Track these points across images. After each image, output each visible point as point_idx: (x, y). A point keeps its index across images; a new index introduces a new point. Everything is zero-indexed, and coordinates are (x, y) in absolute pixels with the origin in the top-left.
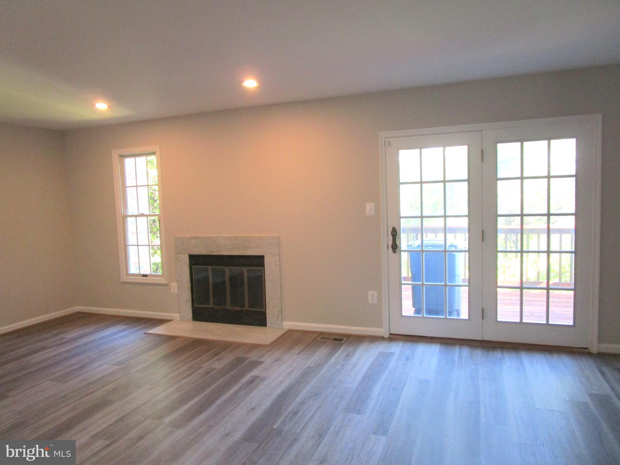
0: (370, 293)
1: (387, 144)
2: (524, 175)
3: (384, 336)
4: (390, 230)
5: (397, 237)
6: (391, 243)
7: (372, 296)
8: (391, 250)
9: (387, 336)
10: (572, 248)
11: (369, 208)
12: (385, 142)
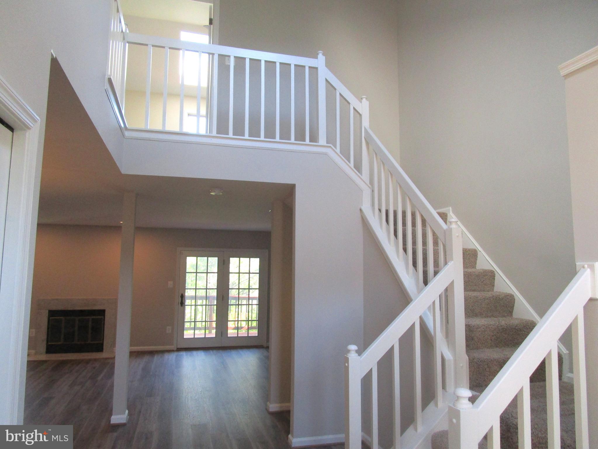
0: (168, 327)
1: (181, 254)
2: (240, 272)
3: (174, 350)
4: (180, 295)
5: (183, 298)
6: (180, 302)
7: (169, 329)
8: (180, 305)
9: (175, 349)
10: (257, 303)
11: (170, 284)
12: (180, 252)
